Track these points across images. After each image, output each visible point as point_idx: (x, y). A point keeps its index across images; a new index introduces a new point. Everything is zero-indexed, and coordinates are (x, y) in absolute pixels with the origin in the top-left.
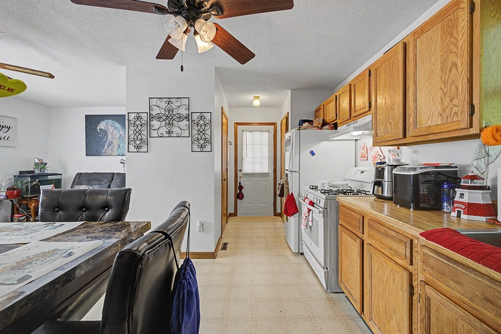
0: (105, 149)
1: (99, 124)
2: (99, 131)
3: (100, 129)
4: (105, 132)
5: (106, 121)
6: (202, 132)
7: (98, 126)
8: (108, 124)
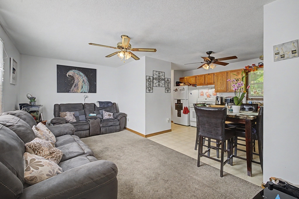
0: (72, 89)
1: (68, 72)
2: (68, 76)
3: (68, 75)
4: (72, 78)
5: (74, 70)
6: (168, 85)
7: (67, 73)
8: (75, 73)
